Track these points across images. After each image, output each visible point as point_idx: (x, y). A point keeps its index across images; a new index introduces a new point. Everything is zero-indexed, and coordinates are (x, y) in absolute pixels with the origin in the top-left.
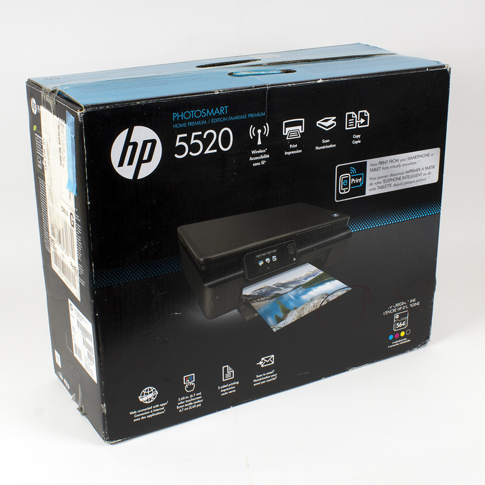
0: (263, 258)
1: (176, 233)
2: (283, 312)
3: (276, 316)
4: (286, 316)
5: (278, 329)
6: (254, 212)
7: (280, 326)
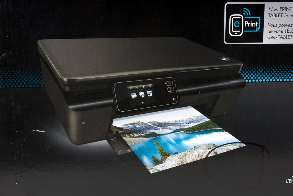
0: (137, 91)
1: (36, 46)
2: (162, 154)
3: (153, 157)
4: (165, 160)
5: (156, 171)
6: (125, 39)
7: (158, 169)
